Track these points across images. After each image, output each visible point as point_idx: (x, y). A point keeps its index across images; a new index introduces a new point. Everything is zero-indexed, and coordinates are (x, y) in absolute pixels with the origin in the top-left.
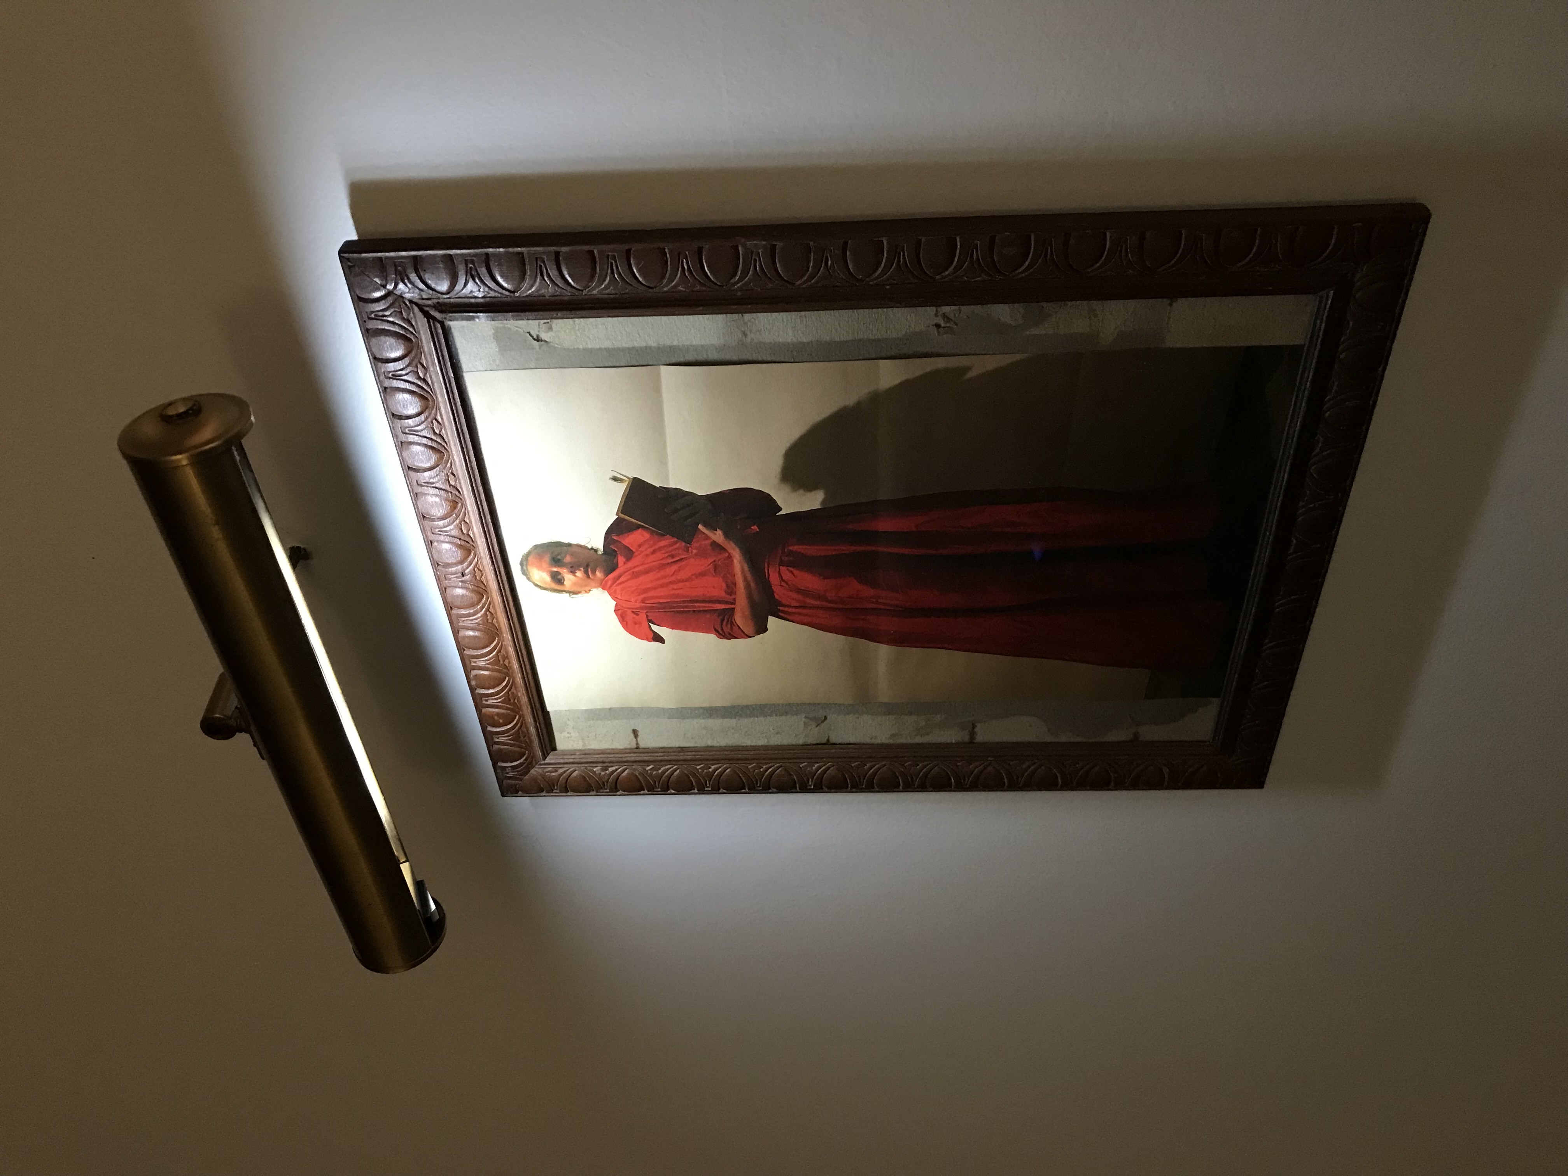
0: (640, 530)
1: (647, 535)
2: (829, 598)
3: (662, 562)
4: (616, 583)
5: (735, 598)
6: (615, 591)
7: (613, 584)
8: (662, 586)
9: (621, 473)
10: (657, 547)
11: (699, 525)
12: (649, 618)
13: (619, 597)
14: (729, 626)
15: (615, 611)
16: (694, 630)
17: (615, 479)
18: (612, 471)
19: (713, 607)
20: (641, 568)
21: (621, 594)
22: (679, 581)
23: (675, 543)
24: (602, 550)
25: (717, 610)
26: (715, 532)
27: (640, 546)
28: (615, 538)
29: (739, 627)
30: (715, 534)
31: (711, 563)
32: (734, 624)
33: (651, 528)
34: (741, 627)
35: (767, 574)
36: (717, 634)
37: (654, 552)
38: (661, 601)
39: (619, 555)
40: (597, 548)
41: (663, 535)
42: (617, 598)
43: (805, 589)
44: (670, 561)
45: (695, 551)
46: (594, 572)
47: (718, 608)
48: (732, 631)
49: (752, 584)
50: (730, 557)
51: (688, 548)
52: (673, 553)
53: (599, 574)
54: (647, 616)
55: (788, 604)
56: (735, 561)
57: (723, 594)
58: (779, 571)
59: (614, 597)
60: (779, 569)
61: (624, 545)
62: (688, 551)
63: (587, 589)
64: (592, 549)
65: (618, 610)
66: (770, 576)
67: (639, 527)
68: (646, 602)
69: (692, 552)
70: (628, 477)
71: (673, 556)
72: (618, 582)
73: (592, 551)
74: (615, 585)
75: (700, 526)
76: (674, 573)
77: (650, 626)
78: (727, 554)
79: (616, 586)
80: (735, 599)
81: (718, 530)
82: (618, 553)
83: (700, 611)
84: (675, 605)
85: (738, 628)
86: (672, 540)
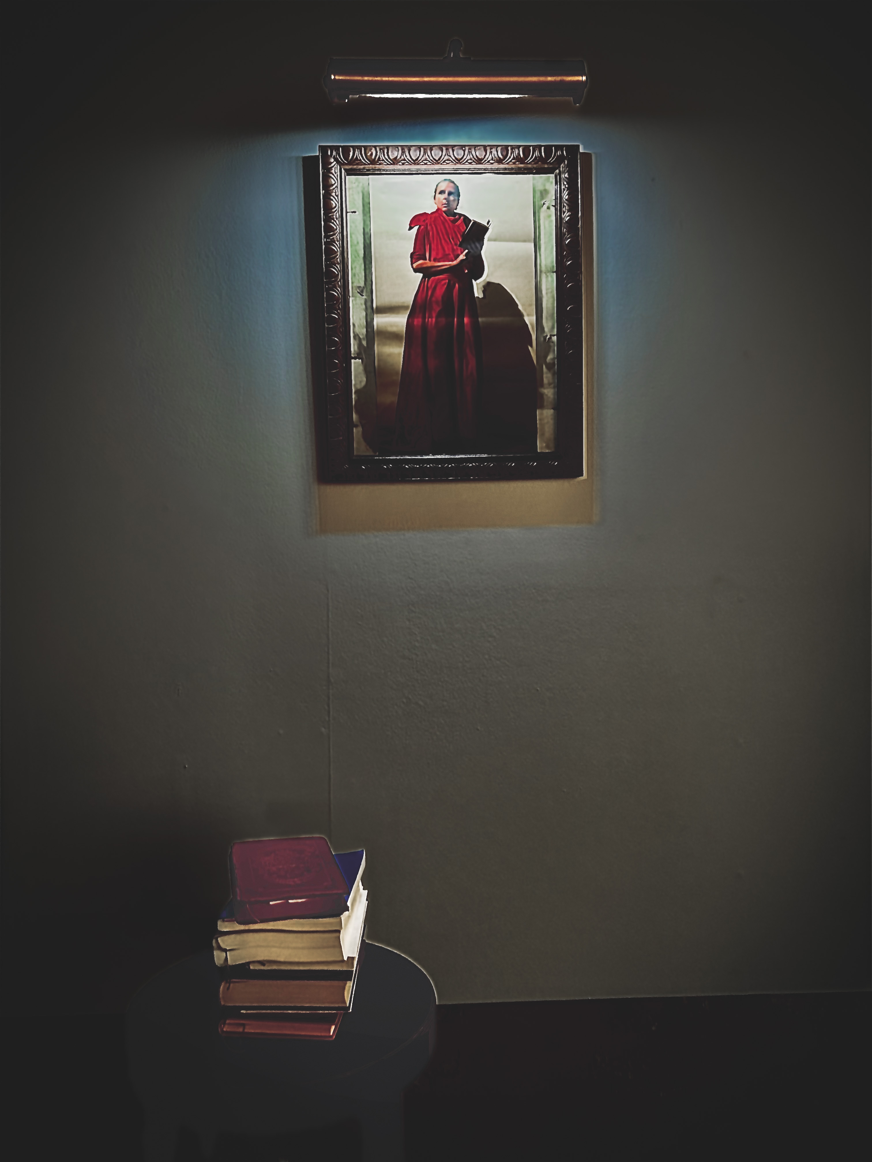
5: (432, 261)
10: (457, 233)
12: (421, 225)
13: (432, 215)
16: (415, 243)
17: (488, 221)
18: (492, 220)
19: (427, 251)
24: (456, 212)
25: (425, 253)
27: (458, 227)
28: (462, 218)
32: (418, 259)
33: (466, 232)
34: (416, 262)
37: (454, 231)
38: (430, 231)
41: (463, 236)
43: (437, 289)
48: (414, 258)
50: (452, 261)
53: (444, 209)
55: (429, 282)
56: (450, 263)
58: (445, 280)
61: (458, 221)
63: (436, 203)
64: (457, 208)
65: (426, 214)
66: (442, 276)
67: (467, 227)
70: (489, 226)
75: (467, 251)
77: (417, 225)
79: (438, 215)
81: (465, 257)
82: (454, 218)
83: (425, 246)
84: (427, 237)
86: (460, 239)
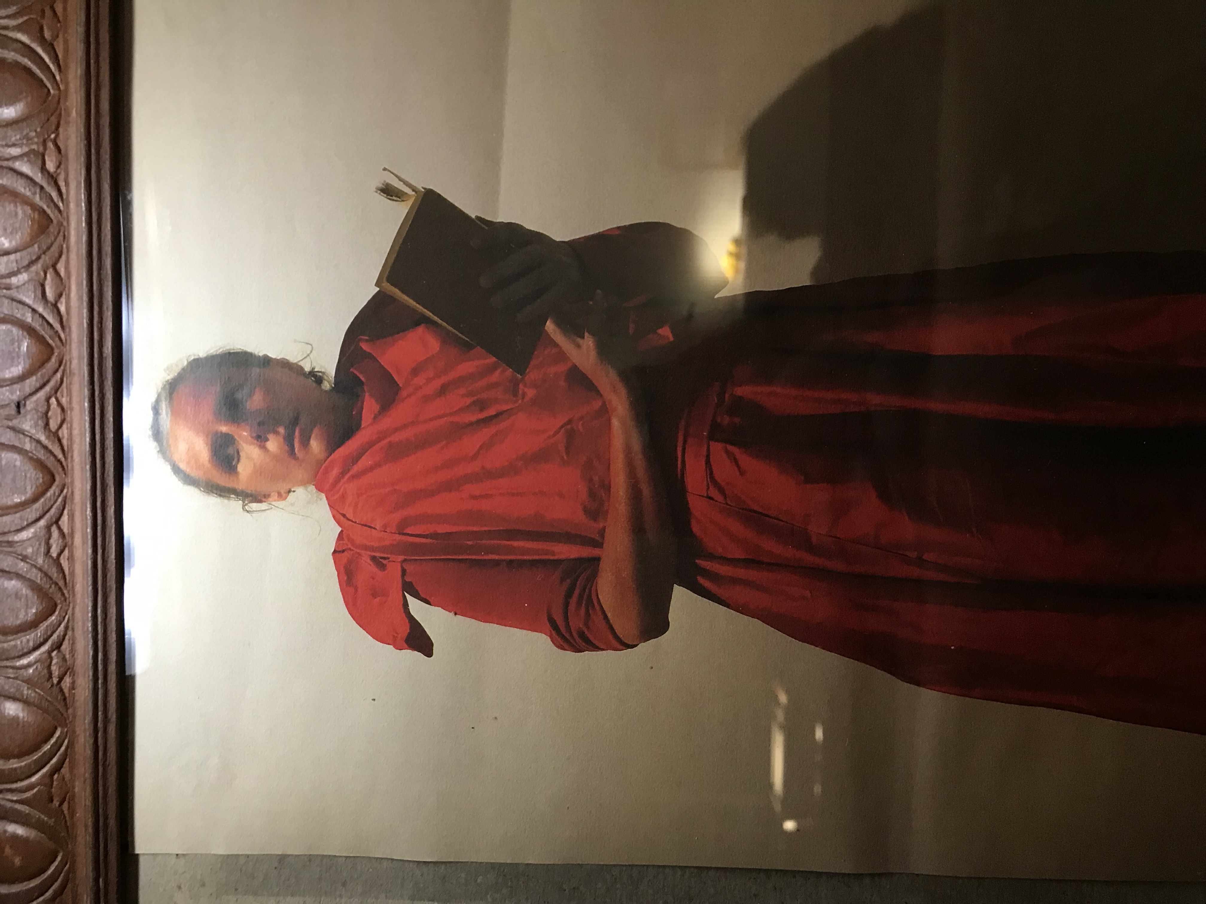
0: (421, 330)
1: (434, 344)
2: (814, 540)
3: (456, 419)
4: (351, 473)
5: (604, 529)
6: (343, 497)
7: (343, 474)
8: (449, 486)
9: (403, 177)
10: (452, 375)
11: (548, 323)
12: (408, 579)
13: (350, 515)
14: (583, 611)
15: (335, 552)
16: (503, 620)
17: (388, 191)
18: (385, 169)
19: (553, 554)
20: (408, 434)
21: (356, 505)
22: (489, 475)
23: (491, 369)
24: (332, 379)
25: (560, 562)
26: (579, 340)
27: (415, 371)
28: (364, 346)
29: (606, 617)
30: (579, 346)
31: (562, 427)
32: (593, 606)
33: (444, 324)
34: (609, 615)
35: (679, 462)
36: (554, 633)
37: (443, 390)
38: (442, 529)
39: (367, 394)
40: (323, 373)
41: (468, 347)
42: (344, 516)
43: (760, 510)
44: (474, 418)
45: (531, 393)
46: (305, 443)
47: (562, 557)
48: (588, 627)
49: (646, 490)
50: (605, 412)
51: (515, 384)
52: (484, 395)
53: (316, 445)
54: (404, 572)
55: (720, 550)
56: (616, 423)
57: (580, 517)
58: (708, 456)
59: (339, 516)
60: (708, 450)
61: (382, 367)
62: (515, 394)
63: (283, 487)
64: (312, 373)
65: (343, 551)
66: (687, 466)
67: (421, 320)
68: (408, 531)
69: (524, 394)
70: (414, 189)
71: (482, 405)
72: (356, 469)
73: (311, 381)
74: (347, 477)
76: (478, 453)
77: (406, 604)
78: (600, 403)
79: (349, 480)
80: (602, 532)
81: (586, 334)
82: (365, 388)
83: (521, 564)
84: (470, 543)
85: (602, 617)
86: (487, 361)
